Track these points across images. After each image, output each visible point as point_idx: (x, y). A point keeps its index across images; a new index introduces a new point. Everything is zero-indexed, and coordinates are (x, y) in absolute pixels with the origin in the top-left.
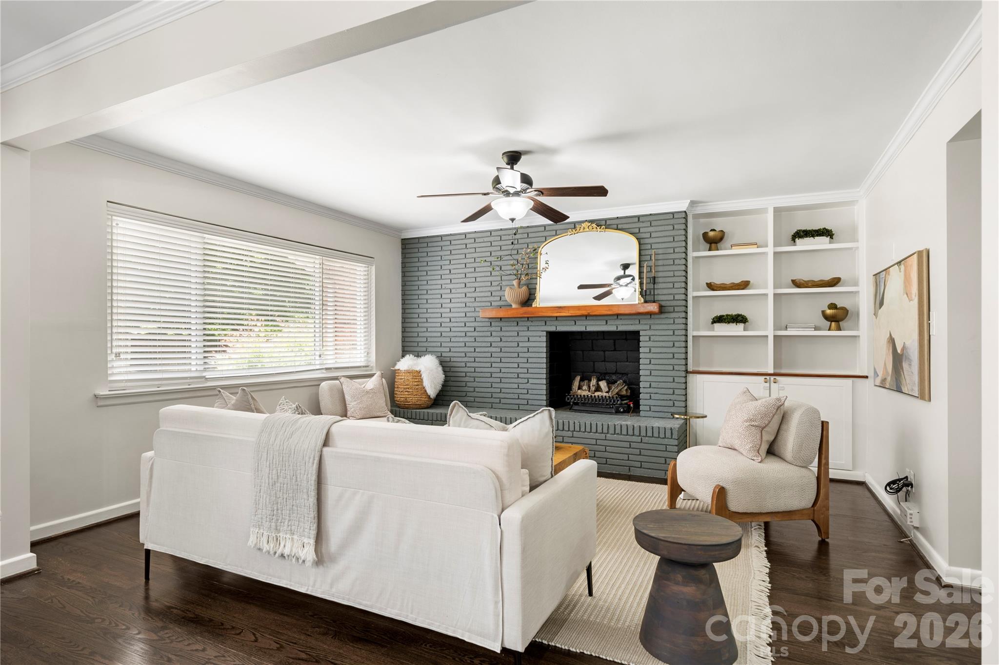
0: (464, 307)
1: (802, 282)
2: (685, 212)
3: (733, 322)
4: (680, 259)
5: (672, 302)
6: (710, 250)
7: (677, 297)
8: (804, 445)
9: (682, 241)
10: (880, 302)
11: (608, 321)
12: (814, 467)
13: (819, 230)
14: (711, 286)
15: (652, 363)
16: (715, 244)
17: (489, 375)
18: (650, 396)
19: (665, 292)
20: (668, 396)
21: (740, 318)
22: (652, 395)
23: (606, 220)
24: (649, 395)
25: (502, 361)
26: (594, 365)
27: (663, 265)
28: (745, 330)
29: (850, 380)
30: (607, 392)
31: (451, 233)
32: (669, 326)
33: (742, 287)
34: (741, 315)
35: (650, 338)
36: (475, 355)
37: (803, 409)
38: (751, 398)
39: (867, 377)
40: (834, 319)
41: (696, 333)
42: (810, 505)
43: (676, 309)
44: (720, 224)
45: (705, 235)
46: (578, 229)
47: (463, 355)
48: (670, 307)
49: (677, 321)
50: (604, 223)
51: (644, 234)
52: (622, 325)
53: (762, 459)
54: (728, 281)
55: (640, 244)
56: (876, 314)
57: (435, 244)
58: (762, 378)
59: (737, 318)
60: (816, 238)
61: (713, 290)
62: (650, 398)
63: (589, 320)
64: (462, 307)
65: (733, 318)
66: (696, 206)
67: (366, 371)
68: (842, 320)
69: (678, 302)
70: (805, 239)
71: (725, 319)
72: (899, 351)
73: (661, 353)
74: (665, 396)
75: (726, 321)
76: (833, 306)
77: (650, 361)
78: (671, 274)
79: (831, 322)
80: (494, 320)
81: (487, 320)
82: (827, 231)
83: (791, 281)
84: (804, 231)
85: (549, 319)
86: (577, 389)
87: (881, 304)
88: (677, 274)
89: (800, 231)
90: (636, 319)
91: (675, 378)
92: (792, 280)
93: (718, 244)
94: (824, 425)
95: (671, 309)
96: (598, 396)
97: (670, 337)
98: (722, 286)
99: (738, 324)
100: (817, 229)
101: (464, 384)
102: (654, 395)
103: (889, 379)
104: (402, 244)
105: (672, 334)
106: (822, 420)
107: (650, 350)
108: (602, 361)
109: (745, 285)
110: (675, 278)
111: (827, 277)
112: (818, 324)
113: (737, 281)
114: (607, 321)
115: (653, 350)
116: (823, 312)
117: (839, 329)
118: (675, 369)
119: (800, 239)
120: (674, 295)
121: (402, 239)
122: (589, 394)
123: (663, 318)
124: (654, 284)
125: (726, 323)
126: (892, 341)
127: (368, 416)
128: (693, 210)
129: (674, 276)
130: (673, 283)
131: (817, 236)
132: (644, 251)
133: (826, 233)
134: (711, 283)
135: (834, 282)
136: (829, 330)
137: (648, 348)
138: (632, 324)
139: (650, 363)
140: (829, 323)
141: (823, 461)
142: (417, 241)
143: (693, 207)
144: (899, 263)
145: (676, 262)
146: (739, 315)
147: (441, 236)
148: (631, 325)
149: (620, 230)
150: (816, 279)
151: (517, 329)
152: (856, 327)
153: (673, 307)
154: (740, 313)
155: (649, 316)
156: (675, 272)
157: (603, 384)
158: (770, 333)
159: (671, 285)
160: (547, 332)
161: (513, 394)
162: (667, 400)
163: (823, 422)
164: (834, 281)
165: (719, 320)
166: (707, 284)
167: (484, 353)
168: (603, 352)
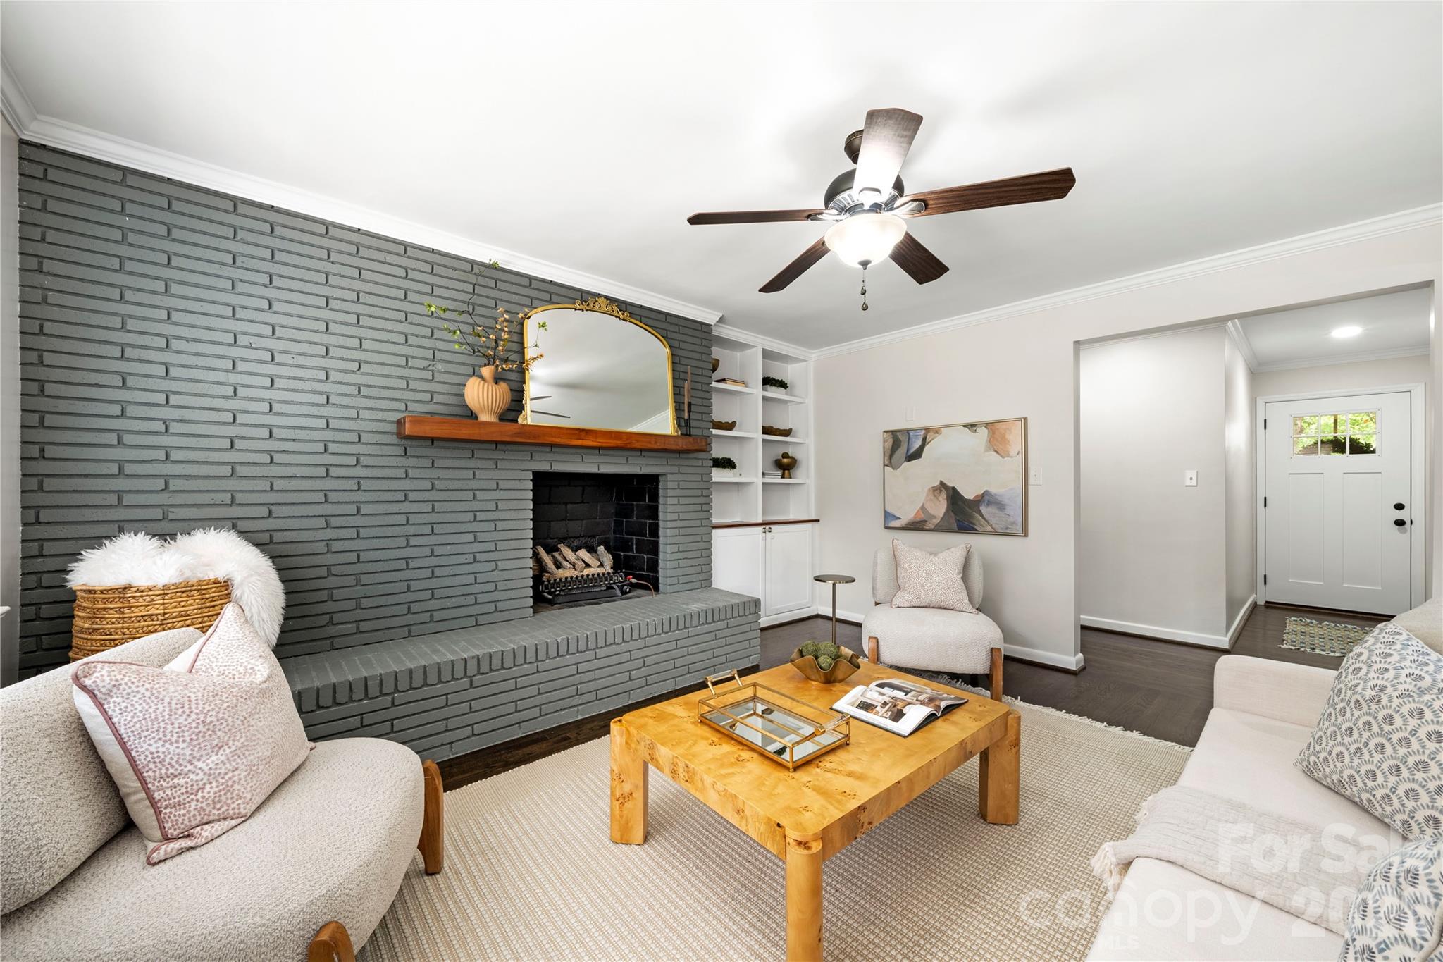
0: (323, 405)
2: (711, 327)
4: (707, 385)
15: (680, 518)
17: (403, 564)
20: (697, 560)
22: (680, 561)
25: (435, 531)
28: (733, 476)
29: (810, 525)
31: (275, 205)
32: (697, 468)
33: (730, 428)
34: (731, 459)
36: (359, 521)
39: (817, 521)
46: (592, 304)
47: (321, 522)
52: (647, 465)
58: (760, 528)
60: (777, 388)
62: (679, 567)
64: (318, 405)
68: (791, 468)
75: (722, 466)
76: (785, 455)
77: (679, 515)
80: (414, 443)
99: (729, 469)
101: (323, 596)
102: (683, 561)
109: (733, 426)
115: (681, 500)
117: (790, 477)
119: (767, 387)
123: (692, 458)
124: (689, 412)
126: (946, 489)
133: (784, 385)
135: (789, 433)
142: (117, 176)
154: (728, 457)
158: (759, 480)
160: (538, 473)
161: (463, 598)
167: (386, 517)
168: (564, 506)
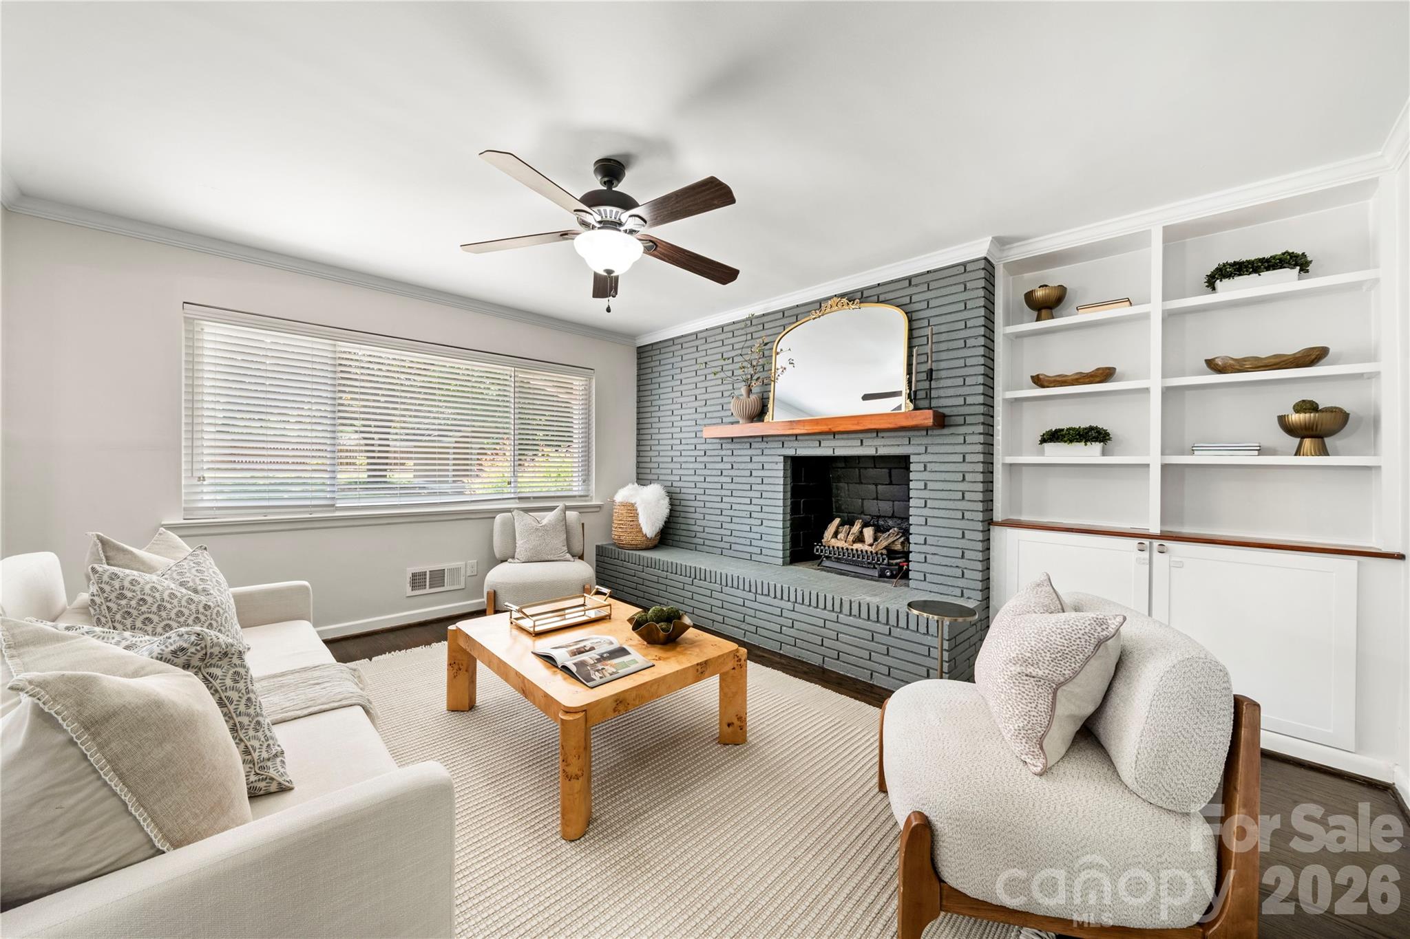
0: (694, 426)
1: (1232, 362)
2: (985, 259)
3: (1079, 441)
4: (976, 337)
5: (962, 408)
6: (1038, 319)
7: (970, 400)
8: (1171, 757)
9: (980, 307)
11: (864, 441)
13: (1273, 257)
14: (1038, 381)
15: (928, 506)
16: (1049, 311)
17: (719, 512)
18: (925, 557)
19: (951, 392)
20: (954, 560)
21: (1093, 433)
22: (928, 556)
23: (862, 291)
24: (923, 556)
25: (733, 495)
26: (862, 504)
27: (948, 350)
28: (1104, 453)
29: (1355, 560)
30: (871, 545)
32: (956, 447)
33: (1098, 379)
34: (1096, 428)
35: (925, 466)
36: (705, 485)
38: (1047, 601)
39: (1401, 557)
40: (1311, 433)
41: (1010, 460)
43: (969, 420)
44: (1056, 276)
45: (1029, 297)
46: (823, 308)
47: (693, 485)
48: (959, 417)
49: (969, 439)
50: (859, 295)
51: (918, 304)
52: (884, 446)
53: (1045, 765)
54: (1070, 370)
55: (910, 321)
57: (667, 350)
58: (1136, 541)
59: (1087, 433)
60: (1267, 273)
61: (1043, 386)
62: (926, 561)
63: (838, 439)
65: (1079, 434)
66: (1010, 249)
67: (586, 501)
68: (1332, 433)
69: (972, 408)
70: (1236, 278)
71: (1064, 436)
73: (943, 490)
74: (949, 559)
75: (1065, 439)
76: (1307, 406)
77: (926, 502)
78: (961, 363)
79: (1303, 437)
80: (725, 441)
81: (718, 441)
82: (1291, 257)
83: (1204, 362)
84: (1235, 265)
85: (787, 438)
86: (830, 537)
88: (970, 362)
89: (1223, 265)
90: (904, 437)
91: (966, 532)
92: (1206, 360)
93: (1053, 311)
95: (961, 420)
96: (857, 550)
97: (958, 465)
98: (1058, 379)
99: (1089, 443)
100: (1268, 256)
101: (693, 522)
102: (931, 556)
104: (638, 353)
105: (961, 460)
107: (926, 485)
108: (874, 499)
109: (1106, 374)
110: (966, 369)
111: (1292, 347)
112: (1266, 443)
113: (1089, 368)
114: (862, 441)
115: (930, 486)
116: (1282, 421)
117: (1324, 452)
118: (966, 517)
119: (1226, 281)
120: (965, 397)
121: (639, 348)
122: (845, 545)
123: (945, 435)
124: (931, 381)
125: (1065, 442)
127: (535, 559)
128: (1004, 255)
129: (966, 366)
130: (964, 377)
131: (1268, 269)
132: (917, 331)
133: (1298, 262)
134: (1038, 375)
135: (1312, 357)
136: (1294, 455)
137: (923, 483)
138: (898, 445)
139: (925, 506)
140: (1298, 440)
142: (650, 348)
143: (1003, 250)
145: (970, 343)
146: (1091, 428)
147: (673, 339)
148: (896, 447)
149: (882, 302)
150: (1265, 355)
151: (750, 452)
152: (1371, 448)
153: (963, 417)
154: (1094, 425)
155: (925, 433)
156: (967, 360)
157: (869, 533)
158: (1155, 460)
159: (960, 381)
160: (786, 457)
161: (745, 539)
162: (951, 566)
164: (1309, 356)
165: (1054, 436)
166: (1032, 377)
167: (715, 484)
168: (874, 486)
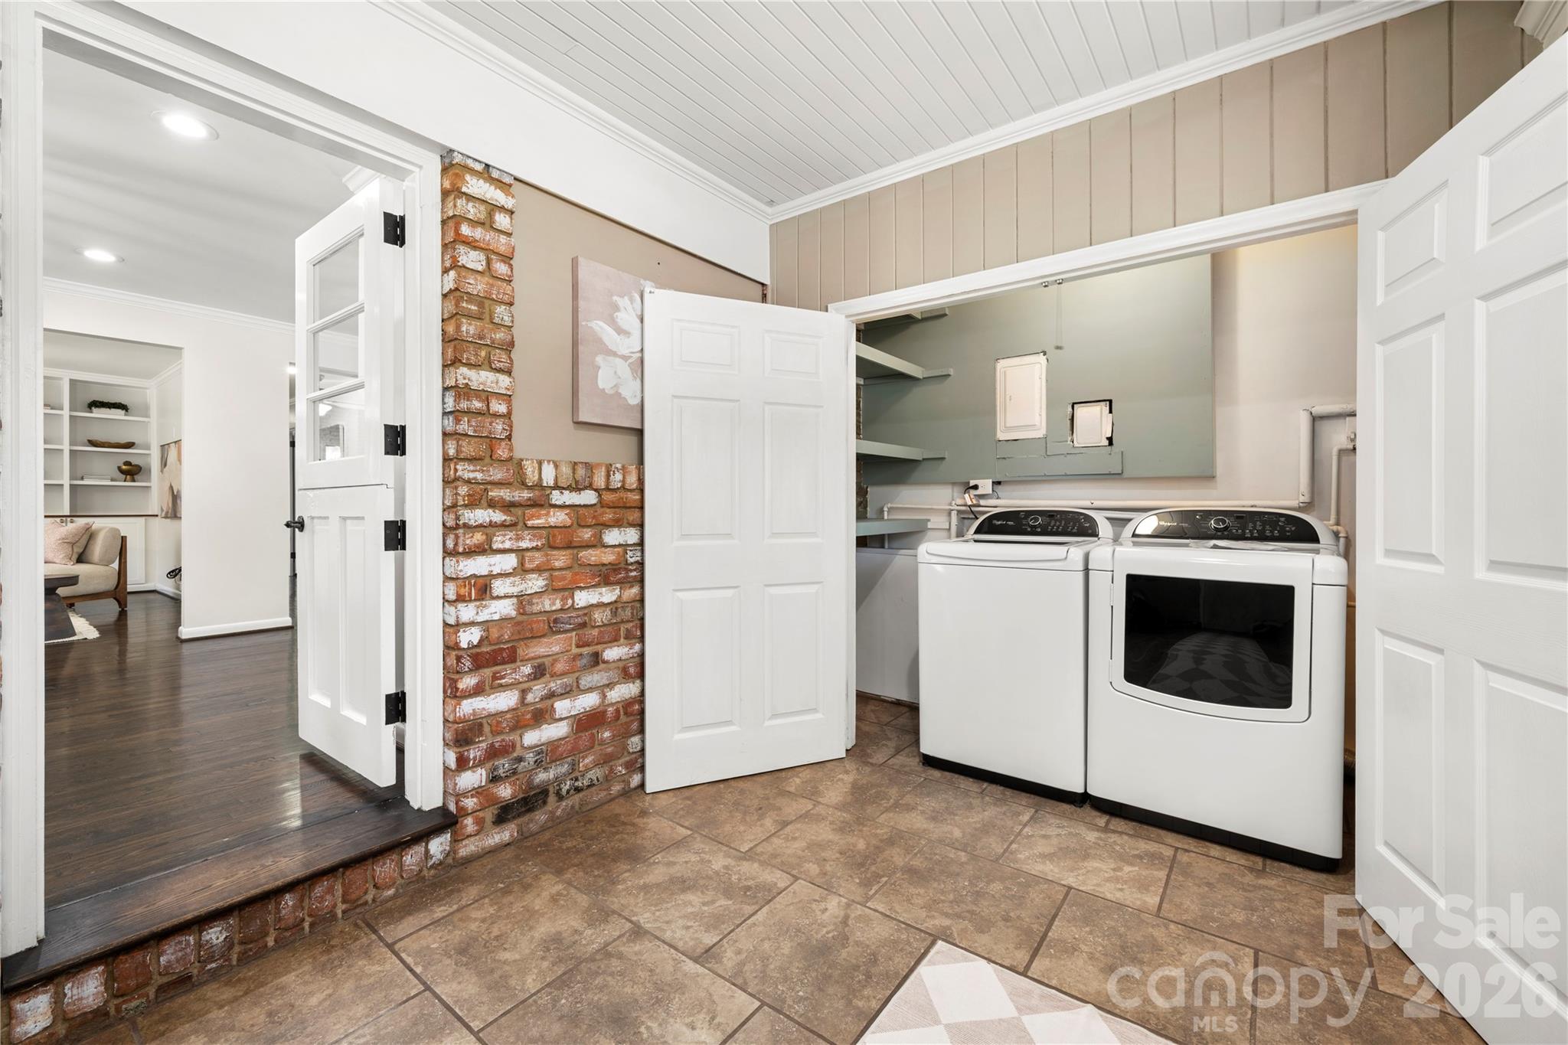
1: (99, 442)
8: (107, 552)
10: (164, 463)
12: (116, 565)
29: (144, 518)
37: (107, 529)
39: (157, 516)
40: (129, 473)
42: (113, 588)
53: (73, 562)
56: (162, 471)
60: (112, 409)
68: (136, 474)
70: (101, 408)
72: (175, 493)
76: (127, 463)
79: (127, 475)
82: (122, 405)
84: (100, 402)
87: (165, 465)
89: (98, 401)
92: (88, 440)
94: (124, 539)
100: (113, 402)
103: (170, 511)
106: (122, 535)
111: (121, 440)
112: (115, 477)
116: (119, 467)
117: (133, 480)
119: (97, 409)
126: (171, 487)
133: (122, 407)
135: (130, 445)
136: (125, 481)
140: (125, 476)
141: (123, 561)
144: (175, 442)
150: (112, 442)
152: (149, 479)
158: (66, 481)
163: (122, 537)
164: (128, 444)
